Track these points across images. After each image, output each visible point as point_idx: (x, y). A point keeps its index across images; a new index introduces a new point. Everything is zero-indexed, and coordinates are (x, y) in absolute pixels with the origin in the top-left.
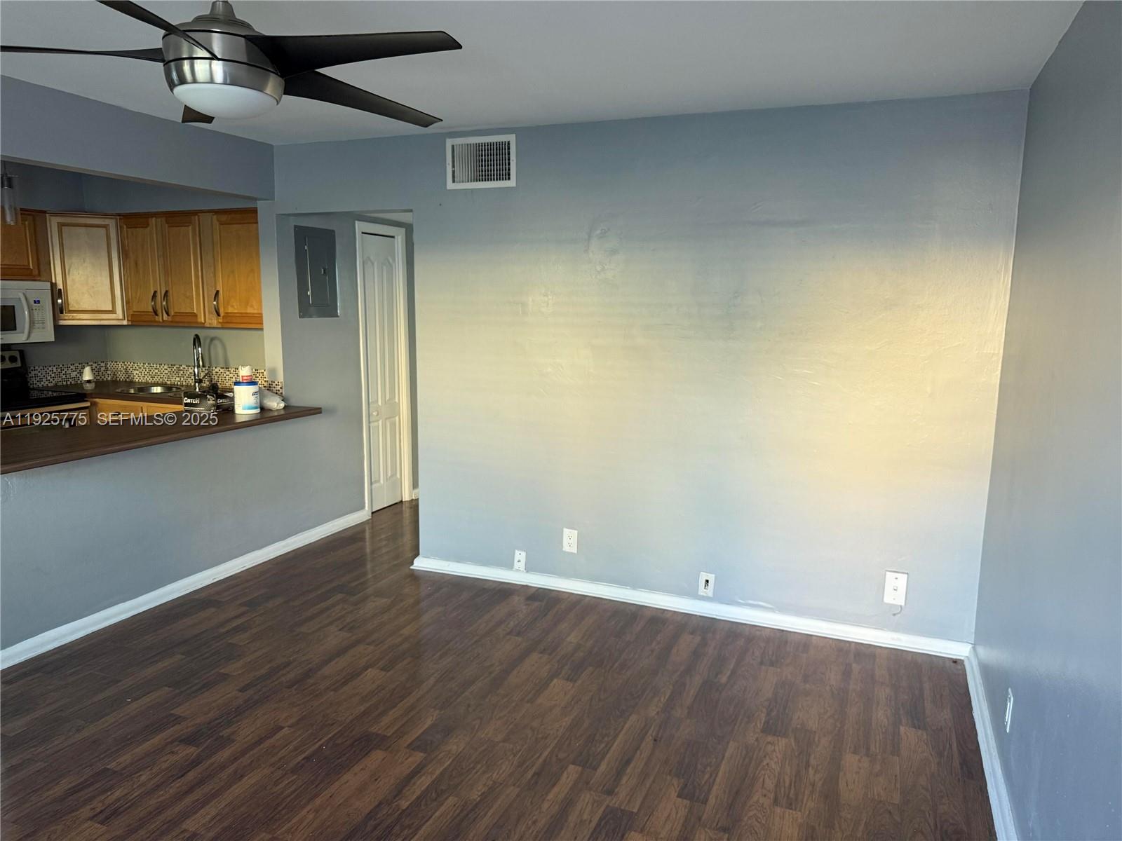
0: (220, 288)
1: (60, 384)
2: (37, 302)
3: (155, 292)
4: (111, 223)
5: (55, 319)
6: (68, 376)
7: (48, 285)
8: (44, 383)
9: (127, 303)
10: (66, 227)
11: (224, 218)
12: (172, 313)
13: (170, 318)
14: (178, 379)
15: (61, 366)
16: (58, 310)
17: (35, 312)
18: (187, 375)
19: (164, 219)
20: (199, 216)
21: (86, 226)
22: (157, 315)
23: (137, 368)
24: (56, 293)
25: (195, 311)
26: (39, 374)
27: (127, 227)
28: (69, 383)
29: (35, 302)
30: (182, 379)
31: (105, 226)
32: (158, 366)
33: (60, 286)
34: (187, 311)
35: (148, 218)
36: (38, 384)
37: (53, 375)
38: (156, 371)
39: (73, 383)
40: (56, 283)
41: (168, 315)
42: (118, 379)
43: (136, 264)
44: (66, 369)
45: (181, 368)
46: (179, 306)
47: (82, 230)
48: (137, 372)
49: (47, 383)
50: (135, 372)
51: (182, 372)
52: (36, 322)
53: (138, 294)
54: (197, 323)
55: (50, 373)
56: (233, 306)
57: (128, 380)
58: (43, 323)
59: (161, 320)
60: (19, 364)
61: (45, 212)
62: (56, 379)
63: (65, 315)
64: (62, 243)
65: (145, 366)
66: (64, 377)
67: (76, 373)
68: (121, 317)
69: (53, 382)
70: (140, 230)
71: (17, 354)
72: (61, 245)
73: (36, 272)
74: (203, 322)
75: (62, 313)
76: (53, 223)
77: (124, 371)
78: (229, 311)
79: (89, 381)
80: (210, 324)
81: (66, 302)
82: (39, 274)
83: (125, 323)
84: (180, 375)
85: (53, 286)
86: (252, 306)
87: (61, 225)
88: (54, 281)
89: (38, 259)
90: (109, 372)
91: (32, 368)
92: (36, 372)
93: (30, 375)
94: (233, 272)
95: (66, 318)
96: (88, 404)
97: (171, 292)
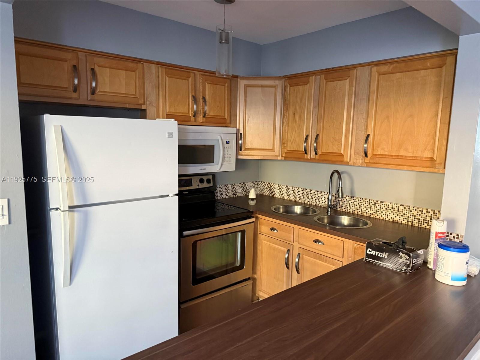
0: (370, 132)
1: (232, 196)
2: (228, 142)
3: (307, 136)
4: (278, 83)
5: (237, 154)
6: (237, 192)
7: (235, 130)
8: (224, 196)
9: (283, 143)
10: (250, 88)
11: (384, 68)
12: (319, 152)
13: (317, 157)
14: (308, 200)
15: (234, 185)
16: (239, 148)
17: (226, 150)
18: (316, 198)
19: (323, 76)
20: (357, 71)
21: (262, 86)
22: (306, 153)
23: (278, 188)
24: (240, 136)
25: (342, 152)
26: (222, 190)
27: (291, 86)
28: (237, 196)
29: (227, 142)
30: (311, 200)
31: (275, 87)
32: (294, 189)
33: (241, 131)
34: (335, 152)
35: (309, 77)
36: (220, 196)
37: (229, 191)
38: (292, 192)
39: (239, 196)
40: (239, 129)
41: (316, 154)
42: (264, 194)
43: (294, 114)
44: (236, 187)
45: (312, 192)
46: (326, 147)
47: (260, 89)
48: (278, 191)
49: (225, 196)
50: (276, 191)
51: (312, 195)
52: (226, 157)
53: (293, 137)
54: (343, 161)
55: (228, 189)
56: (382, 149)
57: (270, 195)
58: (230, 157)
59: (309, 158)
60: (211, 185)
61: (237, 77)
62: (230, 194)
63: (242, 152)
64: (246, 100)
65: (284, 188)
66: (235, 192)
67: (241, 189)
68: (278, 154)
69: (229, 195)
70: (301, 87)
71: (211, 177)
72: (245, 101)
73: (228, 121)
74: (349, 161)
75: (241, 150)
76: (242, 84)
77: (268, 189)
78: (379, 153)
79: (252, 199)
80: (354, 163)
81: (244, 143)
82: (230, 123)
83: (280, 158)
84: (310, 197)
85: (238, 130)
86: (406, 150)
87: (247, 86)
88: (238, 128)
89: (230, 112)
90: (259, 189)
91: (218, 186)
92: (220, 189)
93: (217, 191)
94: (388, 117)
95: (243, 154)
96: (253, 220)
97: (321, 136)
